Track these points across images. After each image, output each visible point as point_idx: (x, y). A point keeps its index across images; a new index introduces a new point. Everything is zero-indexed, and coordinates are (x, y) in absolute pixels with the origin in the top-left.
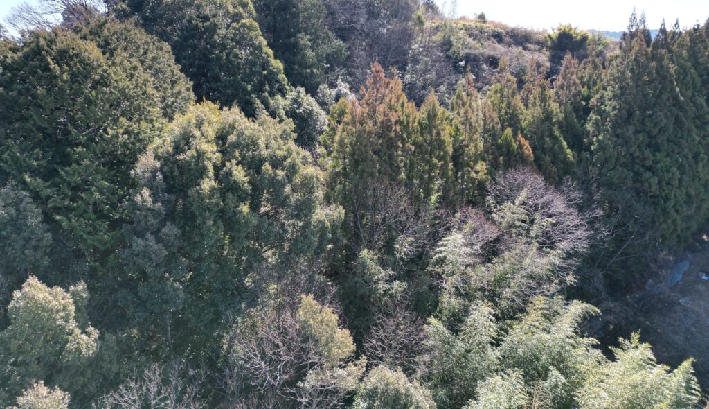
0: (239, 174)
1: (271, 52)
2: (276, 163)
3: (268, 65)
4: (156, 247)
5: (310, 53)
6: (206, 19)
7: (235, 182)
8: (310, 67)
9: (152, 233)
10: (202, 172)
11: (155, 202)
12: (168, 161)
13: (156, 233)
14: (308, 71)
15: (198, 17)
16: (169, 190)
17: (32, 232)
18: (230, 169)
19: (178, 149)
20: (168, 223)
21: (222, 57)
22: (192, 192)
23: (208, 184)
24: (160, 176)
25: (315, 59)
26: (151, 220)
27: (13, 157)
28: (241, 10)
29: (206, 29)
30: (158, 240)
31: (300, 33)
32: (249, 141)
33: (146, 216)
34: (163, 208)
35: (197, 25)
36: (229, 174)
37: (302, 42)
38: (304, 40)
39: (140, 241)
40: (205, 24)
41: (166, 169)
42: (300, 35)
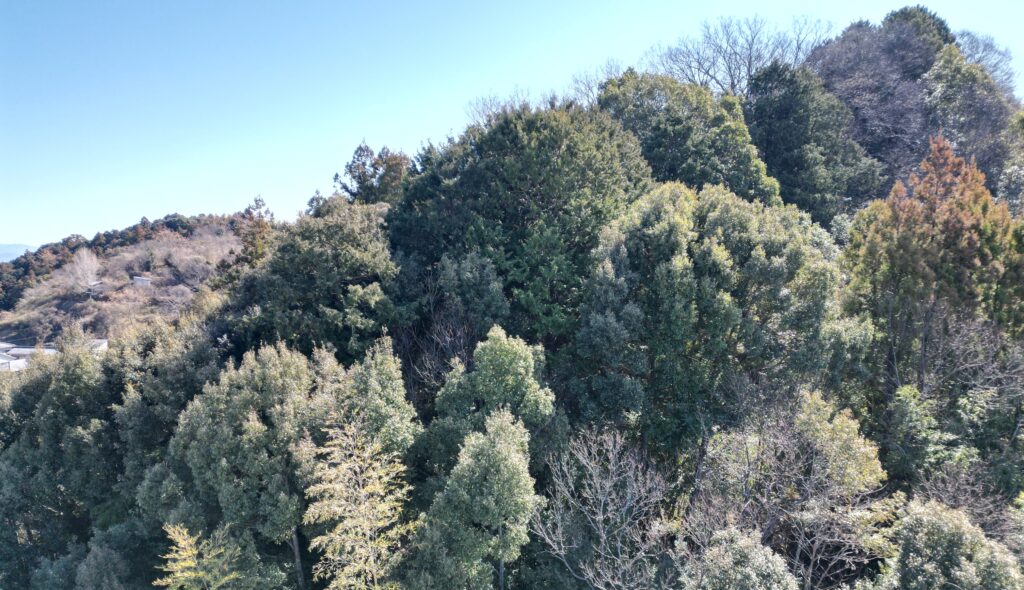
0: (721, 255)
1: (763, 165)
2: (772, 250)
3: (756, 183)
4: (615, 325)
5: (821, 171)
6: (678, 121)
7: (715, 264)
8: (822, 191)
9: (612, 310)
10: (672, 249)
11: (617, 276)
12: (636, 236)
13: (617, 312)
14: (817, 195)
15: (668, 120)
16: (634, 267)
17: (493, 298)
18: (709, 248)
19: (646, 223)
20: (631, 302)
21: (695, 168)
22: (661, 268)
23: (680, 262)
24: (624, 249)
25: (829, 181)
26: (611, 296)
27: (478, 229)
28: (725, 113)
29: (677, 134)
30: (619, 319)
31: (808, 143)
32: (736, 221)
33: (606, 292)
34: (626, 285)
35: (666, 130)
36: (708, 253)
37: (810, 155)
38: (813, 152)
39: (600, 318)
40: (677, 127)
41: (631, 243)
42: (808, 146)
